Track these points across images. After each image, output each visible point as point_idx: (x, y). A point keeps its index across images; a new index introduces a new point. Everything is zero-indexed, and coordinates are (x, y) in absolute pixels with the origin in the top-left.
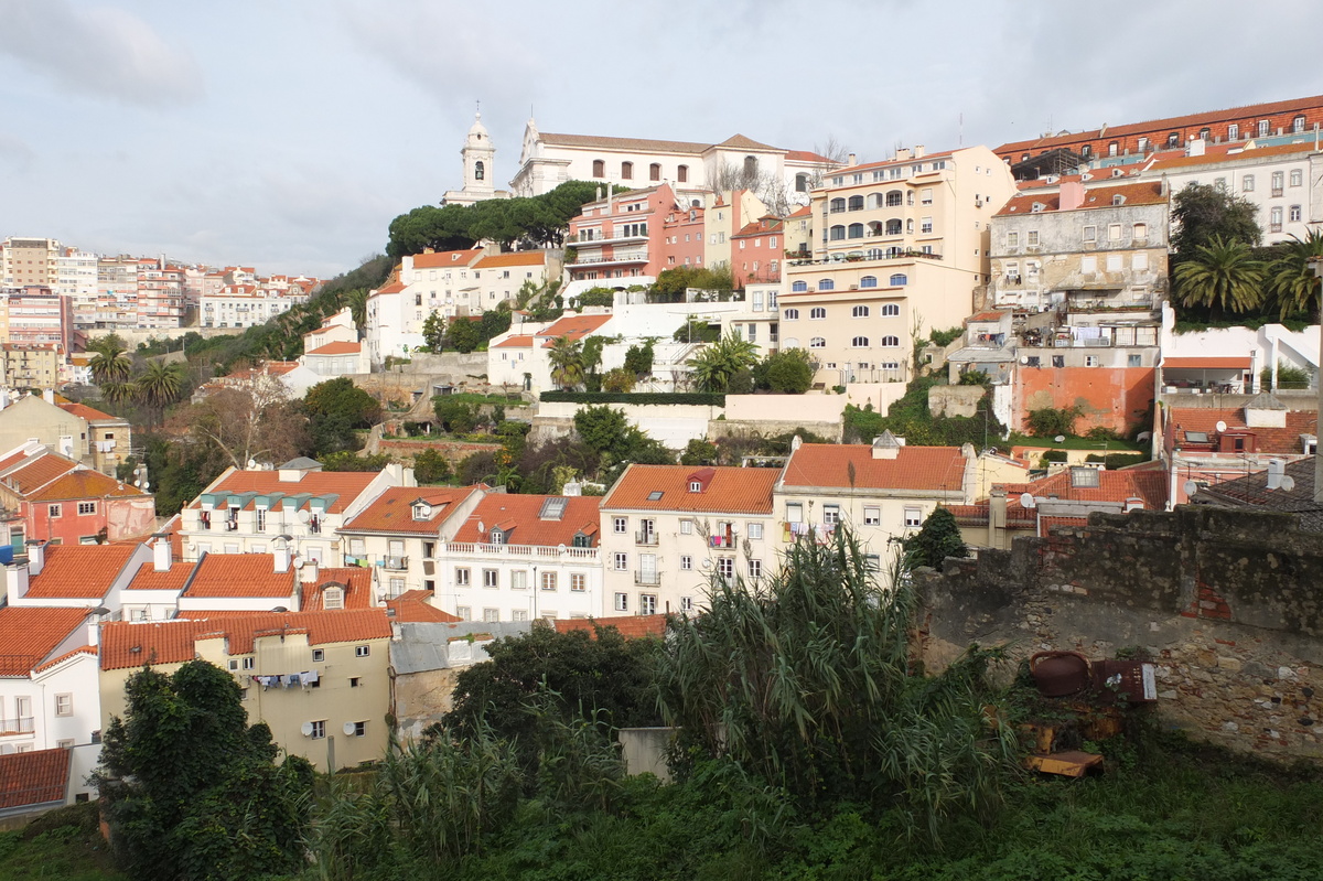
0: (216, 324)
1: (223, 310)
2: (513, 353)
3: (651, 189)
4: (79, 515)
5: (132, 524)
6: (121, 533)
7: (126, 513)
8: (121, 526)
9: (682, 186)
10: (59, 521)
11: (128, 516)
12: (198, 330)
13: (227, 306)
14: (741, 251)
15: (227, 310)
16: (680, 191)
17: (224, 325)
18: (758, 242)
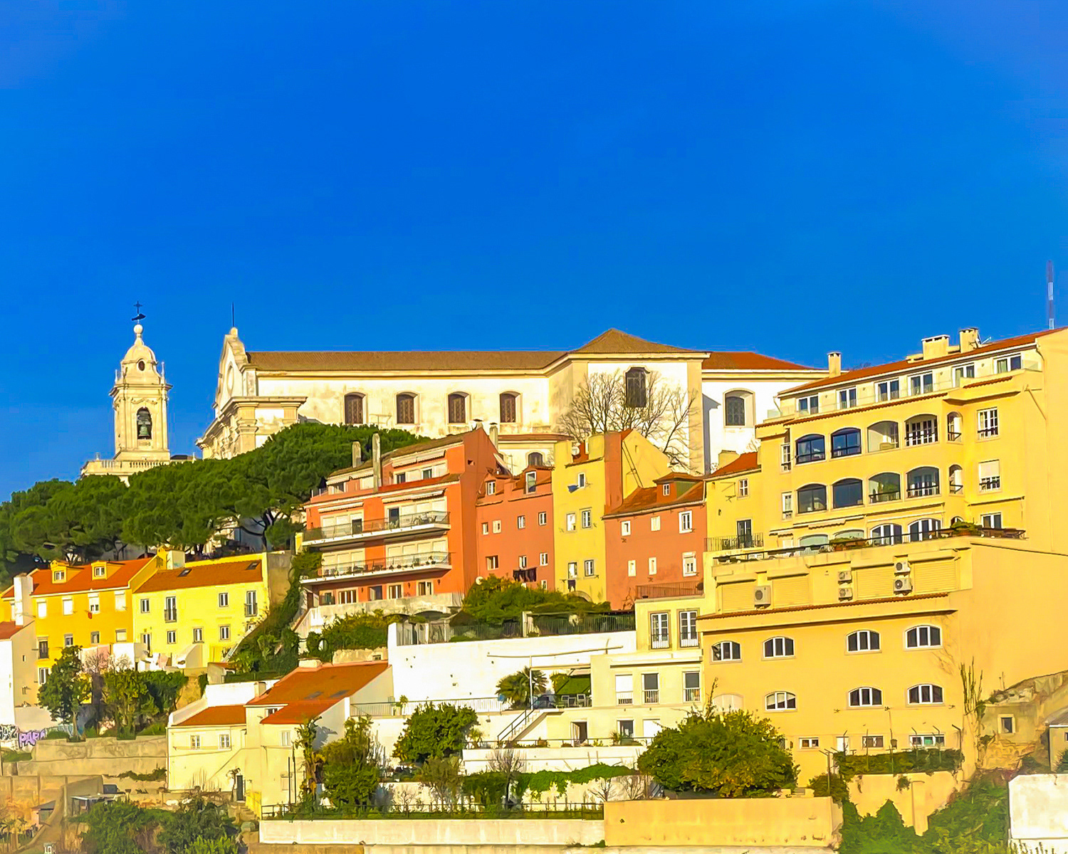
2: (210, 735)
3: (450, 439)
9: (508, 429)
14: (624, 540)
16: (505, 438)
18: (656, 524)
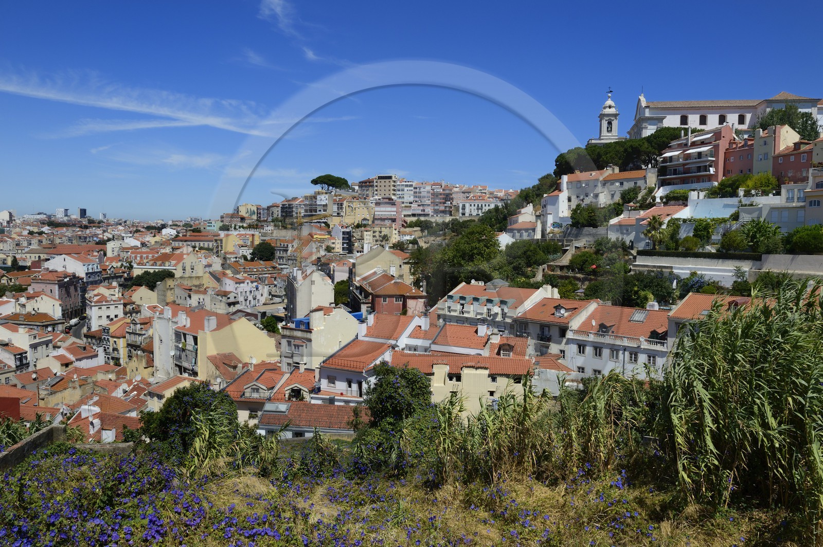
0: (467, 215)
1: (471, 208)
3: (719, 130)
4: (395, 302)
5: (418, 309)
6: (413, 312)
7: (415, 303)
8: (412, 309)
9: (741, 126)
10: (386, 305)
11: (416, 305)
12: (458, 218)
13: (473, 205)
14: (780, 164)
15: (473, 207)
17: (471, 215)
18: (792, 158)
